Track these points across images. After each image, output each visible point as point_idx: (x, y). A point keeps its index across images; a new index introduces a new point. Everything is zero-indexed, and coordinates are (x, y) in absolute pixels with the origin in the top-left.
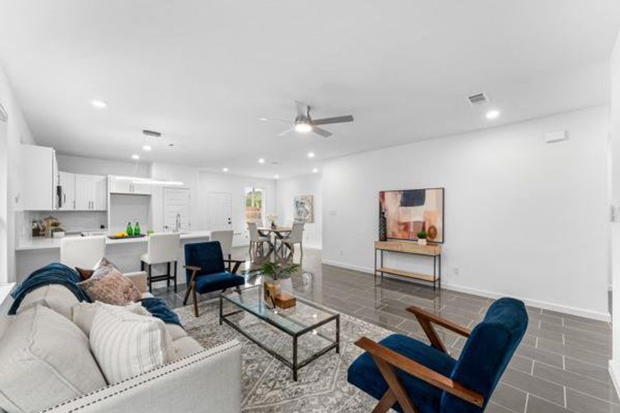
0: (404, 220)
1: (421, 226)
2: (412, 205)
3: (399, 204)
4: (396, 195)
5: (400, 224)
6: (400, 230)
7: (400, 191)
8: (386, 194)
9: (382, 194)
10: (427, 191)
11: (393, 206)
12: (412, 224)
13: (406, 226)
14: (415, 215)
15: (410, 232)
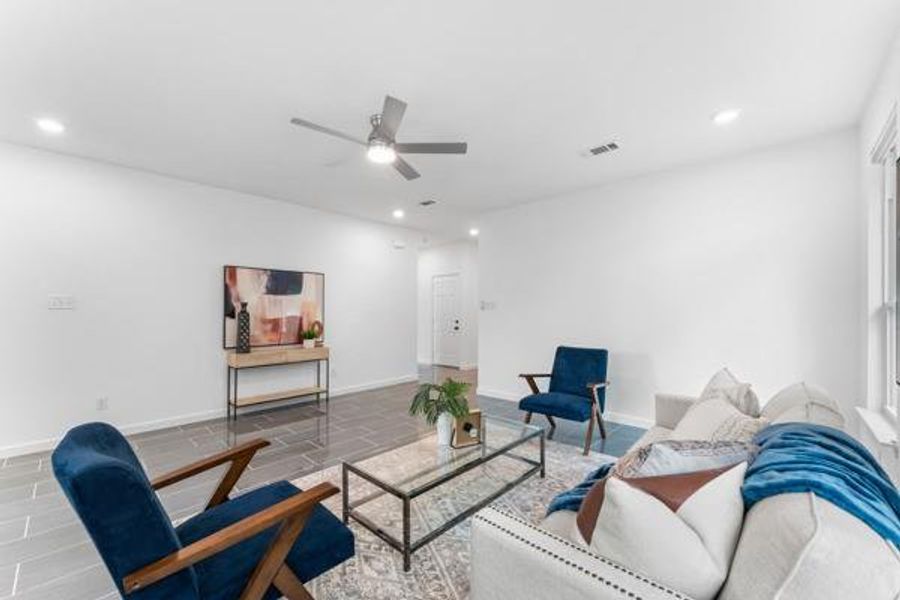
0: (270, 316)
1: (298, 322)
2: (284, 292)
3: (264, 290)
4: (259, 276)
5: (265, 321)
6: (265, 332)
7: (265, 270)
8: (238, 271)
9: (231, 272)
10: (305, 276)
11: (252, 293)
12: (284, 321)
13: (276, 324)
14: (288, 307)
15: (281, 334)
